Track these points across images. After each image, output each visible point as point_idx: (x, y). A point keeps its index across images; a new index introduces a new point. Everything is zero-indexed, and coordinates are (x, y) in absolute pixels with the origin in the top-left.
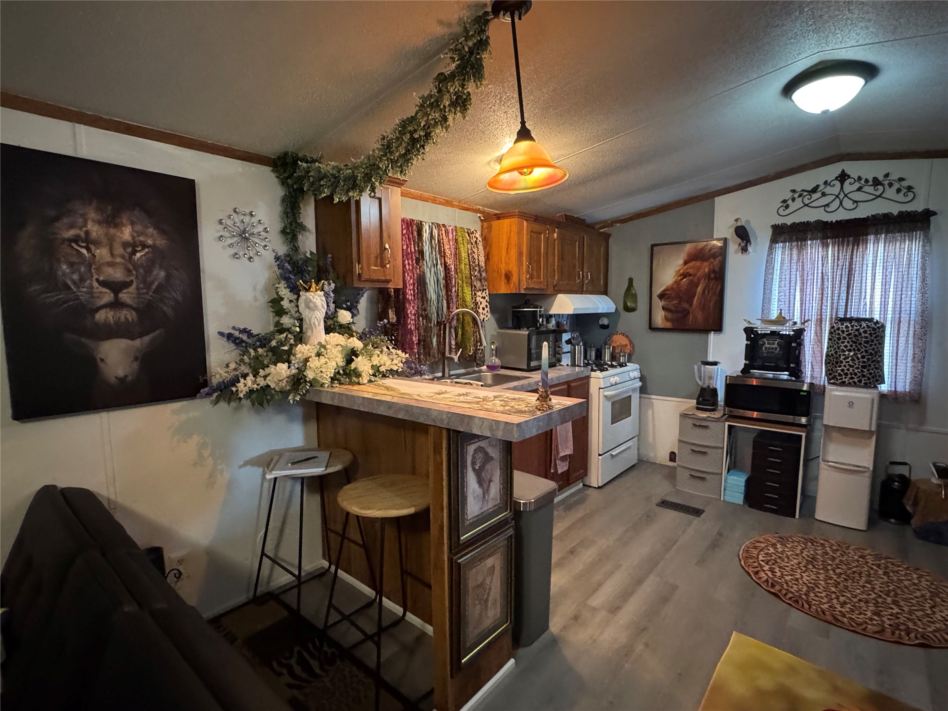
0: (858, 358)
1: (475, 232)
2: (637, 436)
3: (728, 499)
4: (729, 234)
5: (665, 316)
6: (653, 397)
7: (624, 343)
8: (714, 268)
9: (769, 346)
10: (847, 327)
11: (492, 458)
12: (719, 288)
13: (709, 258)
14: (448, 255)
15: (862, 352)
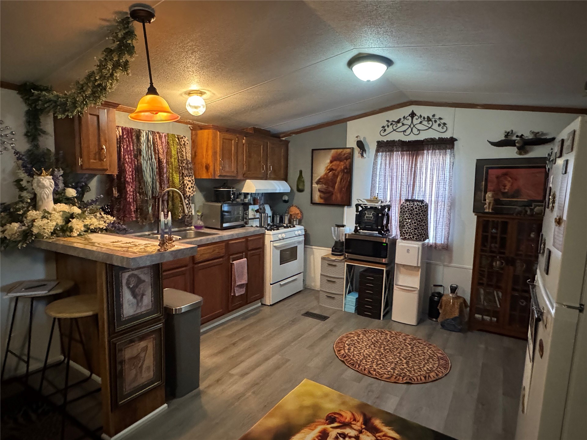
0: (412, 223)
1: (183, 137)
2: (303, 272)
3: (347, 310)
4: (355, 145)
5: (320, 195)
6: (313, 247)
7: (297, 213)
8: (346, 166)
9: (368, 215)
10: (408, 205)
11: (144, 281)
12: (349, 178)
13: (344, 160)
15: (414, 220)
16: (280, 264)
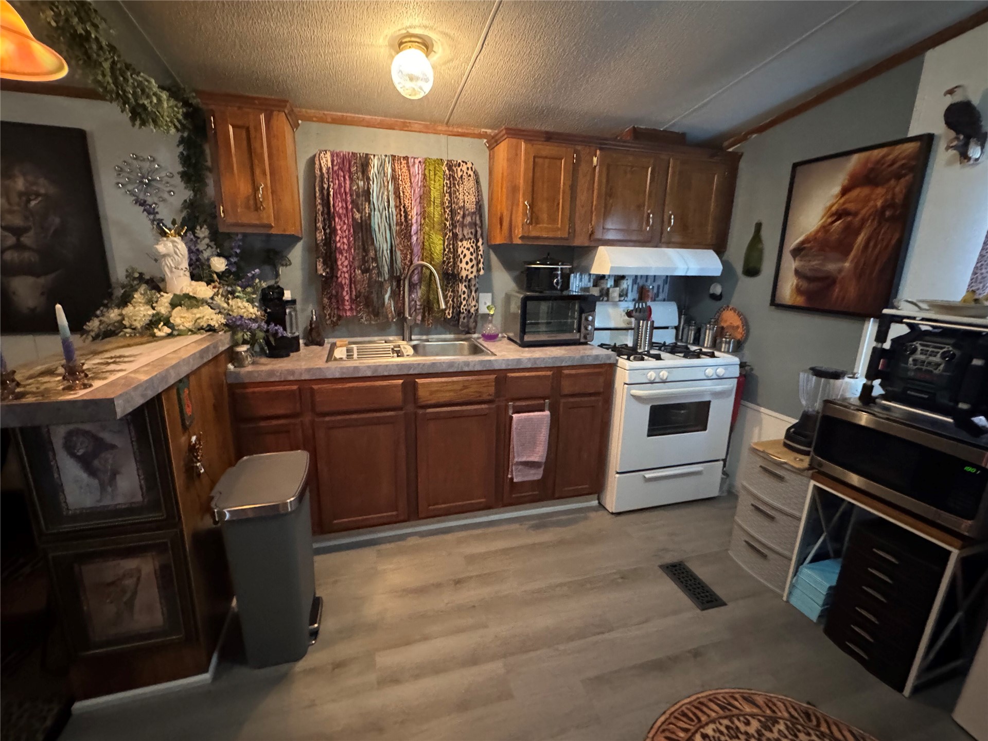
1: (462, 163)
2: (723, 460)
3: (794, 601)
5: (797, 285)
6: (763, 409)
7: (735, 324)
8: (893, 198)
9: (923, 357)
11: (113, 447)
12: (897, 236)
13: (888, 180)
14: (408, 195)
16: (649, 436)
